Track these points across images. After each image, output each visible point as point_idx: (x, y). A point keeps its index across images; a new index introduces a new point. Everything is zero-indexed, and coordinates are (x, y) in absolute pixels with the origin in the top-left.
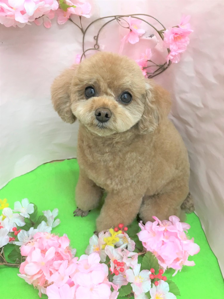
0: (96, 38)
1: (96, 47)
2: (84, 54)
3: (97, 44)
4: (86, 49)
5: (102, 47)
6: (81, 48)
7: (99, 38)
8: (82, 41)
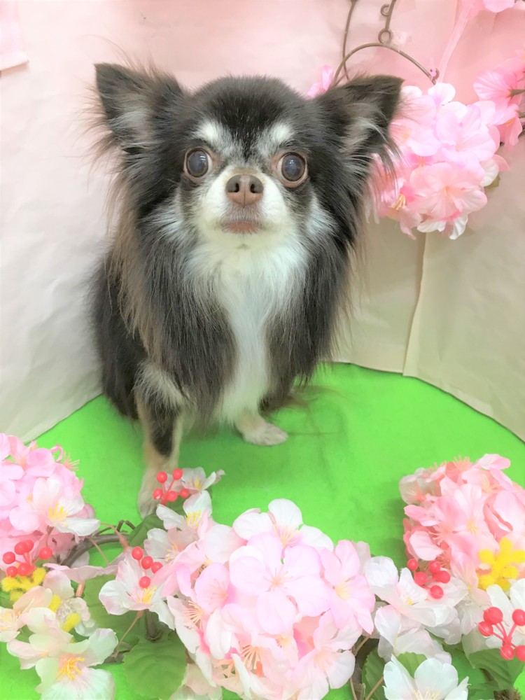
0: (386, 11)
1: (385, 38)
2: (343, 64)
3: (386, 31)
4: (351, 46)
5: (400, 38)
6: (337, 48)
7: (394, 12)
8: (343, 26)
